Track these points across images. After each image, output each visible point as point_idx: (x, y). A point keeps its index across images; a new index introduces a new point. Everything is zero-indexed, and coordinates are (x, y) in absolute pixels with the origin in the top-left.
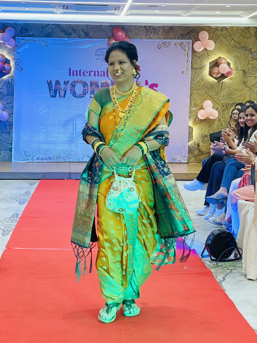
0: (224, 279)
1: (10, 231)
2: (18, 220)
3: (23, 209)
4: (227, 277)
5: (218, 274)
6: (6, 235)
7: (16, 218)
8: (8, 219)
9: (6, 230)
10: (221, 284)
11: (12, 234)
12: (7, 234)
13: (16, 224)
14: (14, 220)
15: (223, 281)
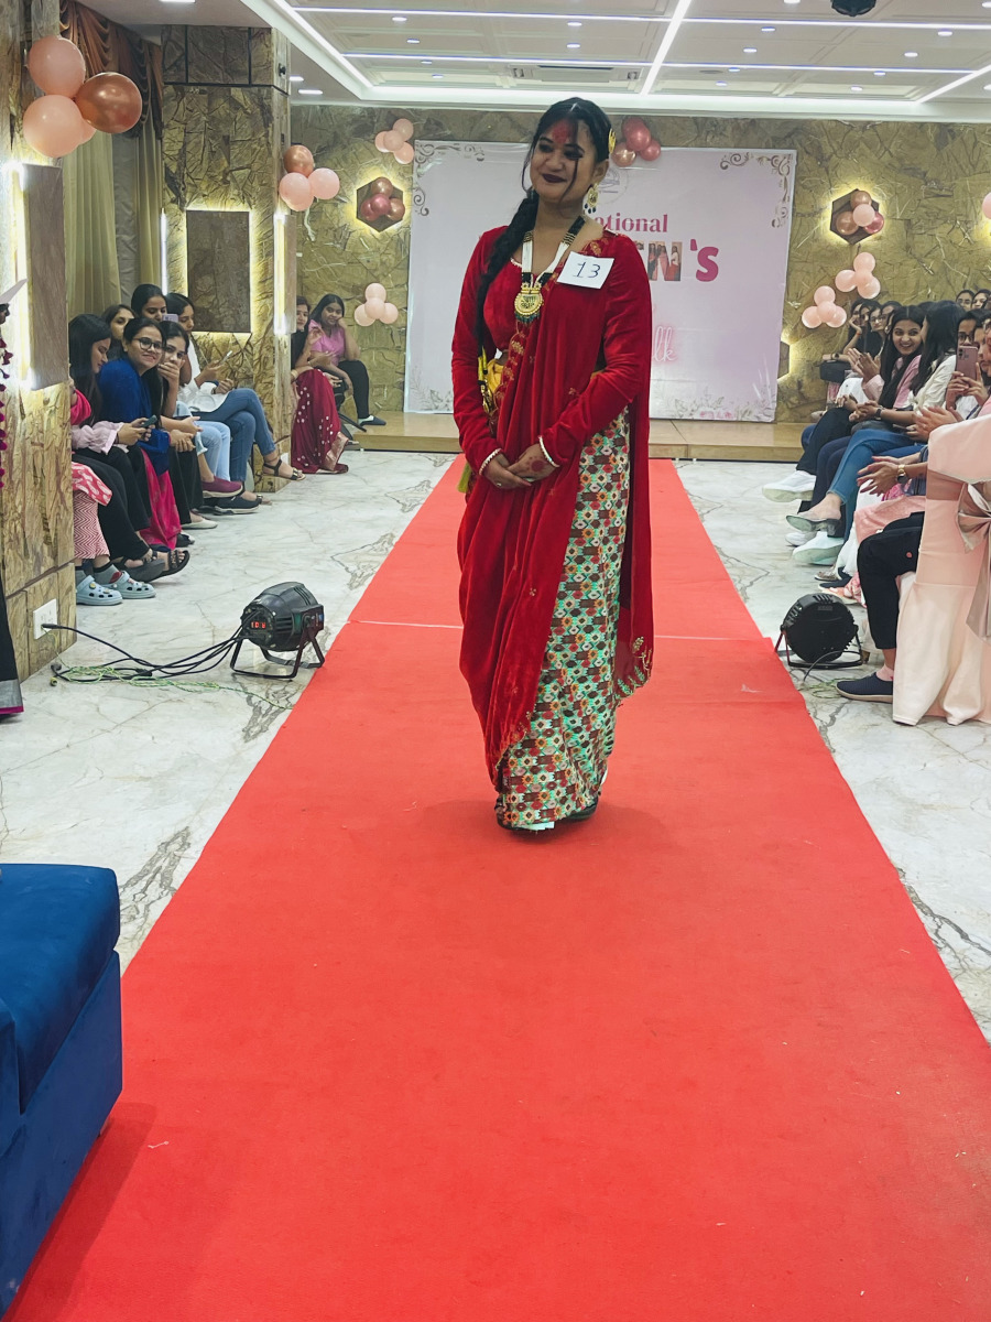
0: (833, 719)
1: (368, 576)
2: (391, 549)
3: (407, 523)
4: (841, 714)
5: (819, 706)
6: (356, 587)
7: (386, 545)
8: (370, 547)
9: (359, 573)
10: (825, 734)
11: (370, 585)
12: (360, 584)
13: (382, 559)
14: (382, 550)
15: (830, 725)
